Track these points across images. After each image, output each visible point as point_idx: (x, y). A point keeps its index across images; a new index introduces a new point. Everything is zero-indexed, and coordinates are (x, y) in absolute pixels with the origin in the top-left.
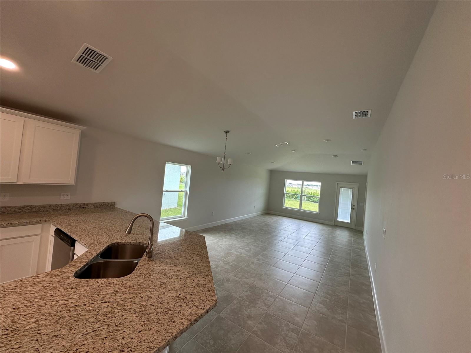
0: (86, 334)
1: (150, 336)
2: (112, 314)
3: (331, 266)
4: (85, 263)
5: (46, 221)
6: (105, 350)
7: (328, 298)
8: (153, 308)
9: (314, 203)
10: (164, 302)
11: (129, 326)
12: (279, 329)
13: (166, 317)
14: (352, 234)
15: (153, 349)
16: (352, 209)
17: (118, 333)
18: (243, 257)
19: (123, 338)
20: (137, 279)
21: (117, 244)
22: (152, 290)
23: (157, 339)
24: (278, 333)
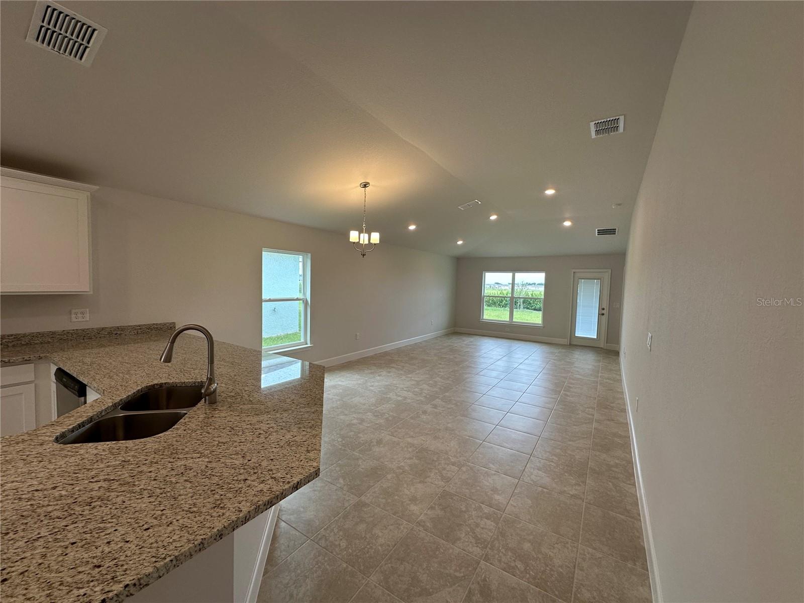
0: (34, 540)
1: (166, 535)
2: (102, 500)
3: (560, 410)
4: (85, 419)
5: (40, 358)
6: (62, 566)
7: (554, 460)
8: (189, 485)
9: (537, 312)
10: (213, 475)
11: (129, 520)
12: (465, 516)
13: (209, 500)
14: (601, 357)
15: (165, 558)
16: (601, 315)
17: (103, 534)
18: (408, 403)
19: (109, 543)
20: (175, 439)
21: (158, 386)
22: (198, 455)
23: (178, 540)
24: (461, 522)
